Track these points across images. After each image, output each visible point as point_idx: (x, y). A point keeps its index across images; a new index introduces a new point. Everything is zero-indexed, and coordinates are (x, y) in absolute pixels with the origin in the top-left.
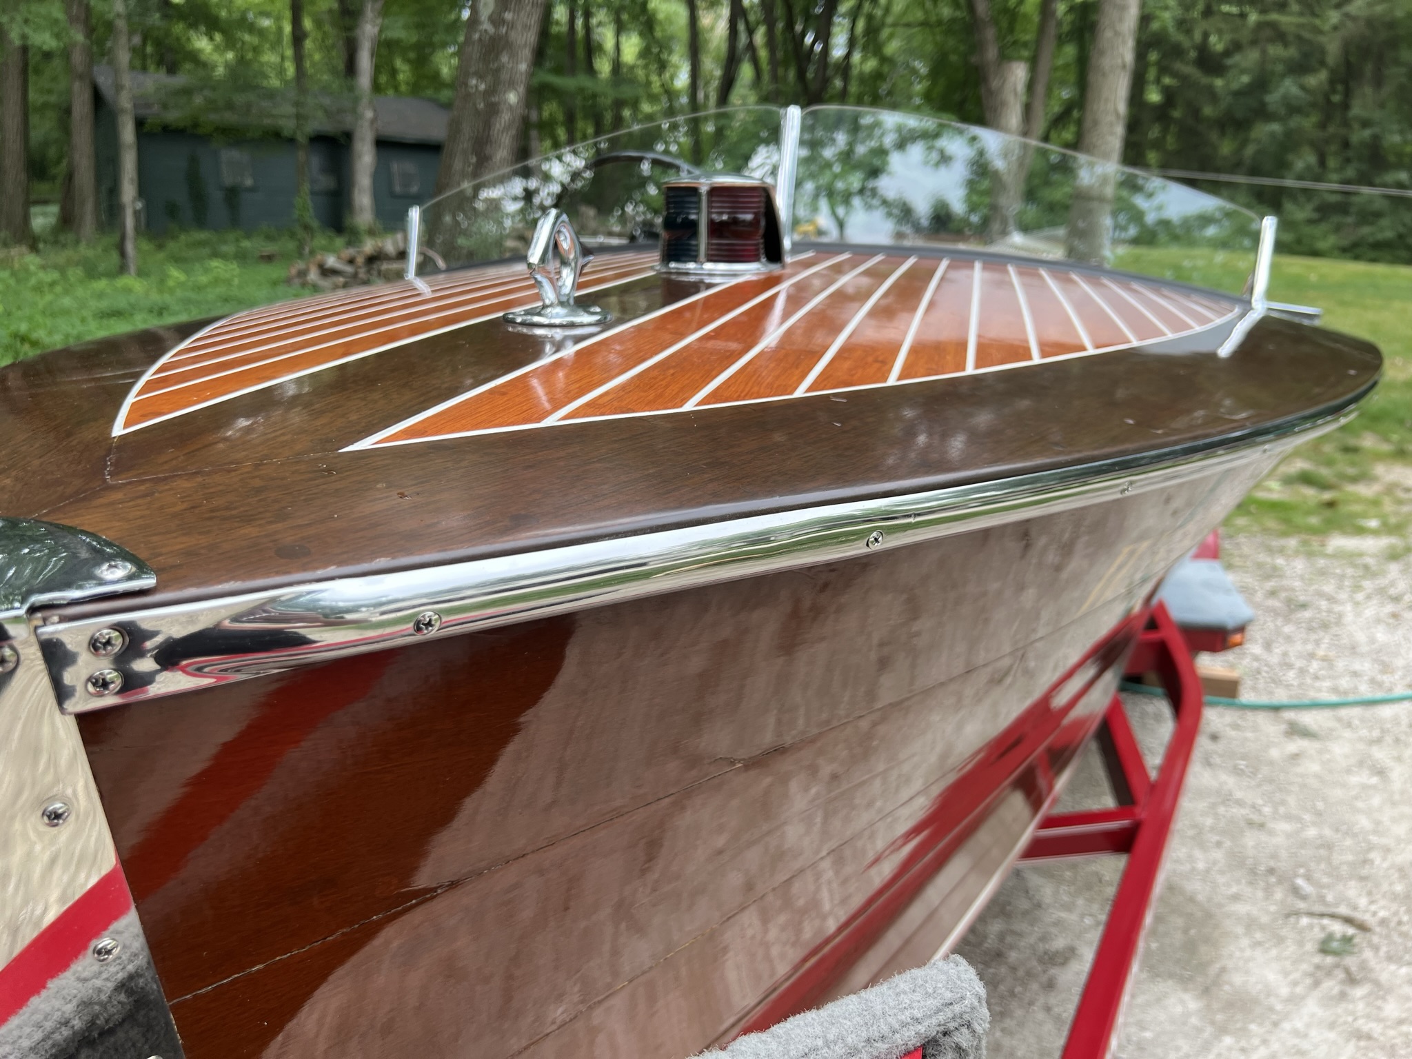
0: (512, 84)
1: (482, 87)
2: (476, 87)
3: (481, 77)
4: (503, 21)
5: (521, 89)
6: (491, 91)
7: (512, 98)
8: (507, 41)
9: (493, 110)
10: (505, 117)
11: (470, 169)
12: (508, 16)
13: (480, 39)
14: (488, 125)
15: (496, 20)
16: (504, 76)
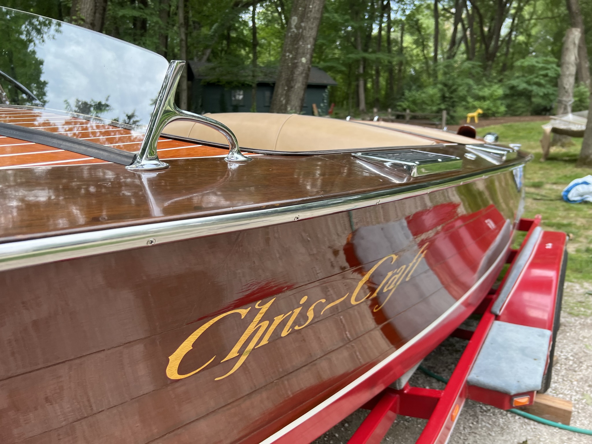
0: (304, 55)
1: (291, 56)
2: (289, 56)
3: (290, 52)
4: (301, 27)
5: (308, 56)
6: (294, 58)
7: (304, 60)
8: (302, 35)
9: (295, 66)
10: (301, 69)
11: (285, 92)
12: (303, 24)
13: (291, 35)
14: (292, 73)
15: (298, 27)
16: (301, 51)
